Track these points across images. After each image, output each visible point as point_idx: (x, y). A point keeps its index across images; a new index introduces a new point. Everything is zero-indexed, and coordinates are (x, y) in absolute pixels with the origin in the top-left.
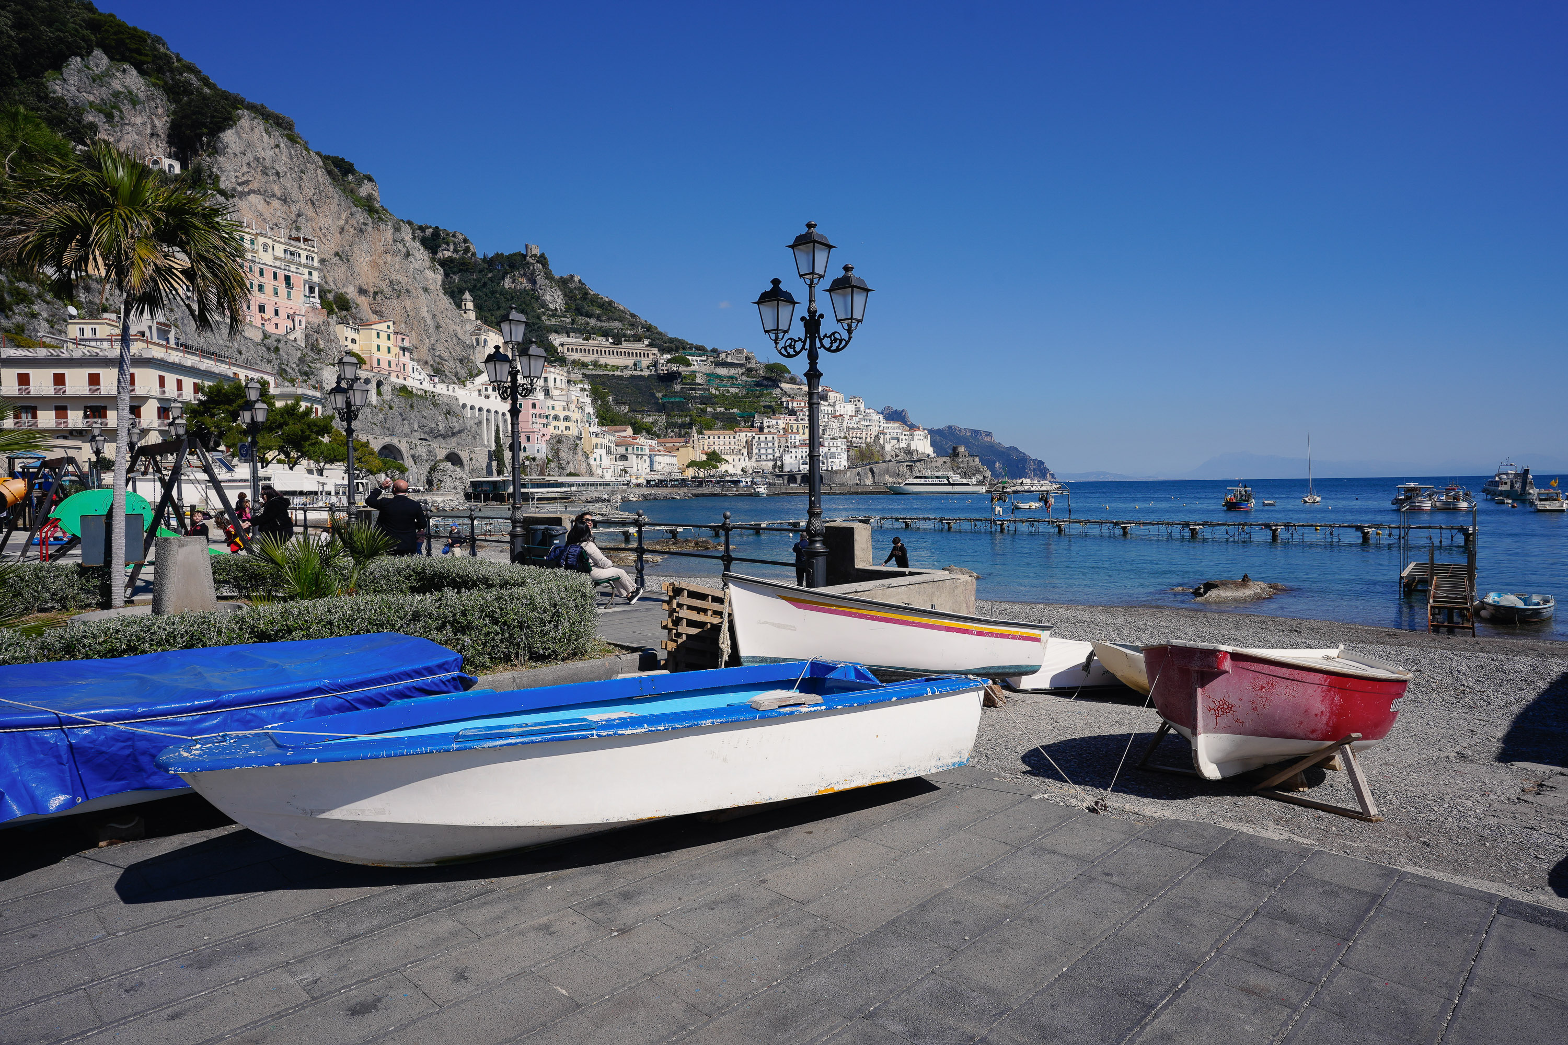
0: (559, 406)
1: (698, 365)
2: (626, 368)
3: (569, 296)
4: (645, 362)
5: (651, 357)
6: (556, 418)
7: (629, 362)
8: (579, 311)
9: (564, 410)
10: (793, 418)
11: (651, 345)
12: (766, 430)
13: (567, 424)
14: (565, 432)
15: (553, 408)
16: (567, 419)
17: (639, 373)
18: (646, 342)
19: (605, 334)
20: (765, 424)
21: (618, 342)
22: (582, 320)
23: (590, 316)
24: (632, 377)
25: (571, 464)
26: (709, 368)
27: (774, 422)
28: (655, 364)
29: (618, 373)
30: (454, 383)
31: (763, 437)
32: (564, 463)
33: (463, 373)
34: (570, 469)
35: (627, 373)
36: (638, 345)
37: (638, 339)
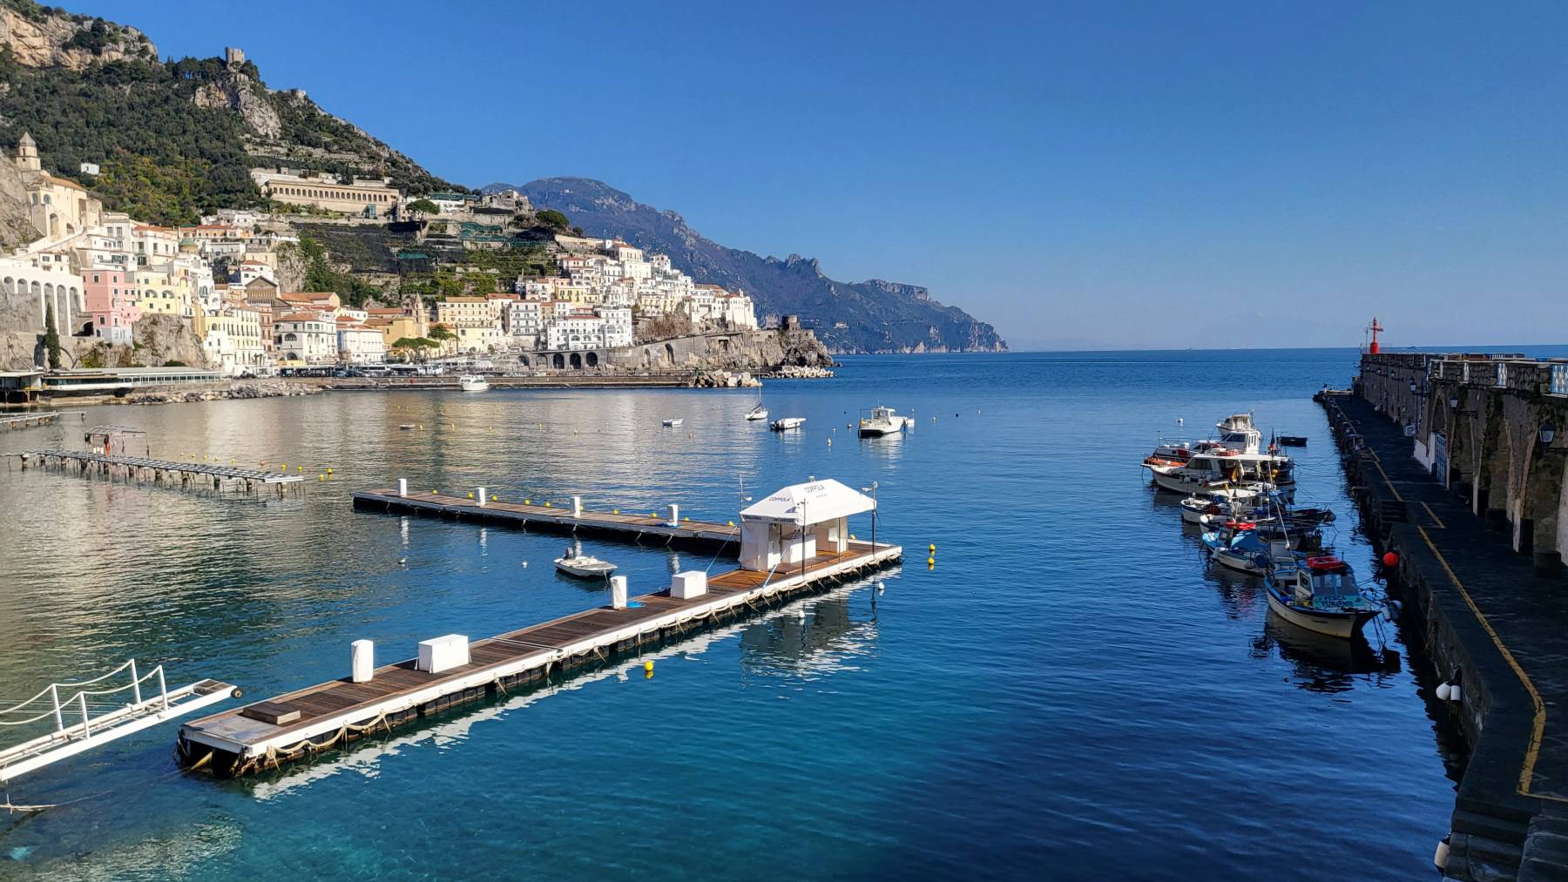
0: (156, 277)
1: (449, 209)
2: (354, 214)
3: (288, 118)
4: (381, 207)
5: (390, 200)
6: (151, 293)
7: (360, 207)
8: (299, 139)
9: (164, 282)
10: (566, 281)
11: (391, 186)
12: (528, 297)
16: (166, 294)
17: (371, 221)
18: (387, 180)
19: (331, 170)
20: (528, 288)
21: (347, 181)
22: (302, 150)
23: (315, 143)
24: (362, 226)
26: (466, 216)
27: (539, 286)
28: (393, 211)
29: (342, 221)
31: (522, 306)
33: (12, 238)
35: (354, 222)
36: (374, 184)
37: (376, 176)
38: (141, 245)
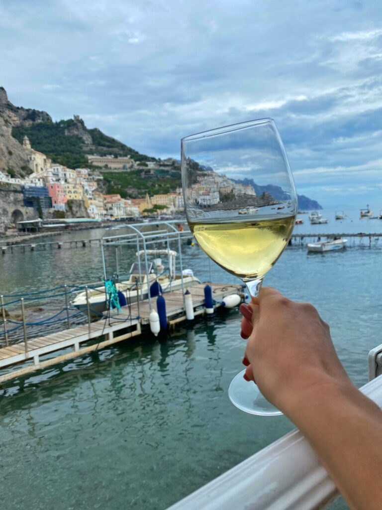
0: (71, 186)
1: (151, 165)
2: (119, 168)
3: (94, 138)
4: (128, 166)
5: (131, 164)
6: (70, 192)
7: (121, 166)
8: (99, 144)
9: (74, 188)
11: (131, 158)
13: (76, 194)
14: (75, 198)
15: (68, 187)
16: (75, 192)
17: (125, 171)
18: (129, 156)
19: (110, 154)
21: (116, 157)
22: (100, 148)
23: (104, 145)
24: (123, 172)
25: (79, 213)
26: (157, 167)
28: (132, 167)
29: (116, 171)
30: (19, 178)
32: (74, 213)
33: (23, 173)
34: (78, 215)
35: (120, 171)
36: (125, 158)
37: (126, 156)
38: (65, 175)
